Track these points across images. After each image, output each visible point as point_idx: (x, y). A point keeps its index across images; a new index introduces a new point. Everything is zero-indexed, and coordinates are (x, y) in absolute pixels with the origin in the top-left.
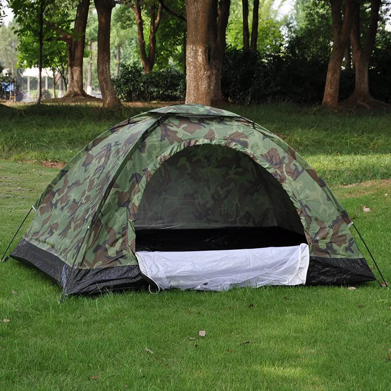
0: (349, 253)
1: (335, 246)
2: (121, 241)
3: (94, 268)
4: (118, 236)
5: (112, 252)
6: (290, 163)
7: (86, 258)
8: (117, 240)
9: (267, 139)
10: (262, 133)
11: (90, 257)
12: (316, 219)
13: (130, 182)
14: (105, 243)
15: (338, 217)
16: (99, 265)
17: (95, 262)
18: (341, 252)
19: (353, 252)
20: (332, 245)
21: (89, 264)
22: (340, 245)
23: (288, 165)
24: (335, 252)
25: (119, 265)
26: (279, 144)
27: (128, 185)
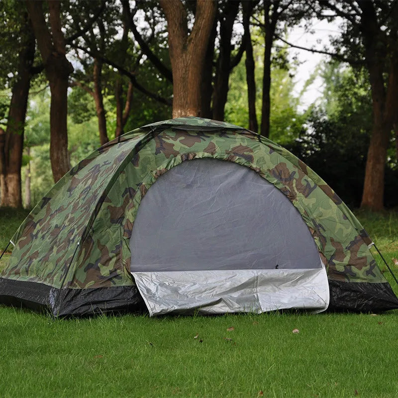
0: (370, 277)
1: (354, 269)
2: (114, 260)
3: (86, 287)
4: (111, 255)
5: (105, 271)
6: (300, 178)
7: (77, 277)
8: (111, 259)
9: (275, 153)
10: (269, 146)
11: (82, 276)
12: (332, 240)
13: (123, 197)
14: (97, 261)
15: (356, 237)
16: (90, 285)
17: (86, 282)
18: (362, 276)
19: (374, 276)
20: (351, 268)
21: (80, 284)
22: (360, 269)
23: (298, 181)
24: (354, 276)
25: (112, 285)
27: (122, 200)
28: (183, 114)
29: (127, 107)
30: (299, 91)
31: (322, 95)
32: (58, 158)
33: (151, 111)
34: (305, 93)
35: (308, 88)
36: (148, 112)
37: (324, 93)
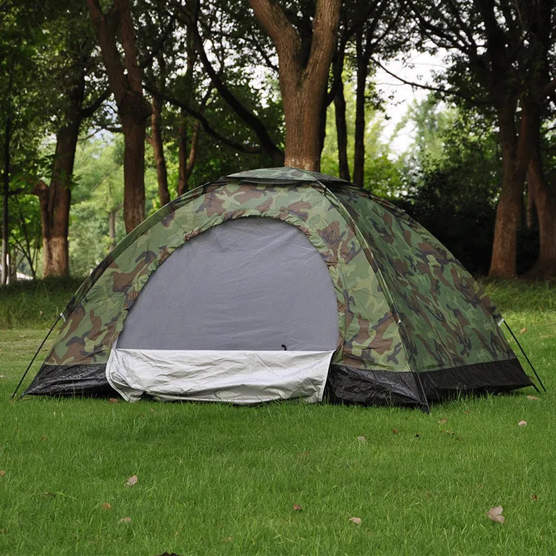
0: (391, 364)
1: (374, 353)
2: (104, 334)
3: (63, 364)
4: (103, 328)
5: (90, 346)
6: (348, 240)
7: (56, 351)
8: (101, 333)
9: (334, 210)
10: (330, 201)
11: (62, 351)
12: (360, 317)
13: (136, 262)
14: (86, 335)
15: (386, 314)
16: (69, 361)
17: (66, 357)
18: (381, 362)
19: (397, 362)
20: (369, 352)
21: (58, 360)
22: (381, 353)
23: (345, 244)
24: (372, 363)
25: (92, 362)
26: (344, 215)
27: (134, 265)
28: (298, 163)
29: (191, 156)
30: (389, 137)
31: (413, 141)
32: (134, 217)
33: (218, 161)
34: (395, 139)
35: (399, 133)
36: (215, 161)
37: (416, 138)
